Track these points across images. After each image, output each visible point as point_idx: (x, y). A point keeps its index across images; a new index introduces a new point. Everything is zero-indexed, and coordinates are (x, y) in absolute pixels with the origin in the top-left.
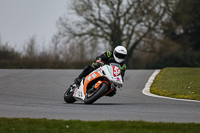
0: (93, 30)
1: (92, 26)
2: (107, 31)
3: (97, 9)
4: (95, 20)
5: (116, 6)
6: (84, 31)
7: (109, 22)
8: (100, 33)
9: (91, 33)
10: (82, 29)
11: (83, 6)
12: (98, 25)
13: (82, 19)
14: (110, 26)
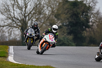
0: (11, 23)
2: (19, 24)
5: (24, 9)
8: (15, 25)
10: (4, 22)
11: (4, 10)
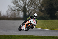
0: (18, 9)
1: (18, 8)
3: (19, 3)
4: (19, 6)
5: (25, 2)
6: (16, 9)
7: (23, 6)
8: (20, 10)
9: (18, 10)
11: (15, 2)
12: (20, 7)
13: (15, 6)
14: (23, 8)
